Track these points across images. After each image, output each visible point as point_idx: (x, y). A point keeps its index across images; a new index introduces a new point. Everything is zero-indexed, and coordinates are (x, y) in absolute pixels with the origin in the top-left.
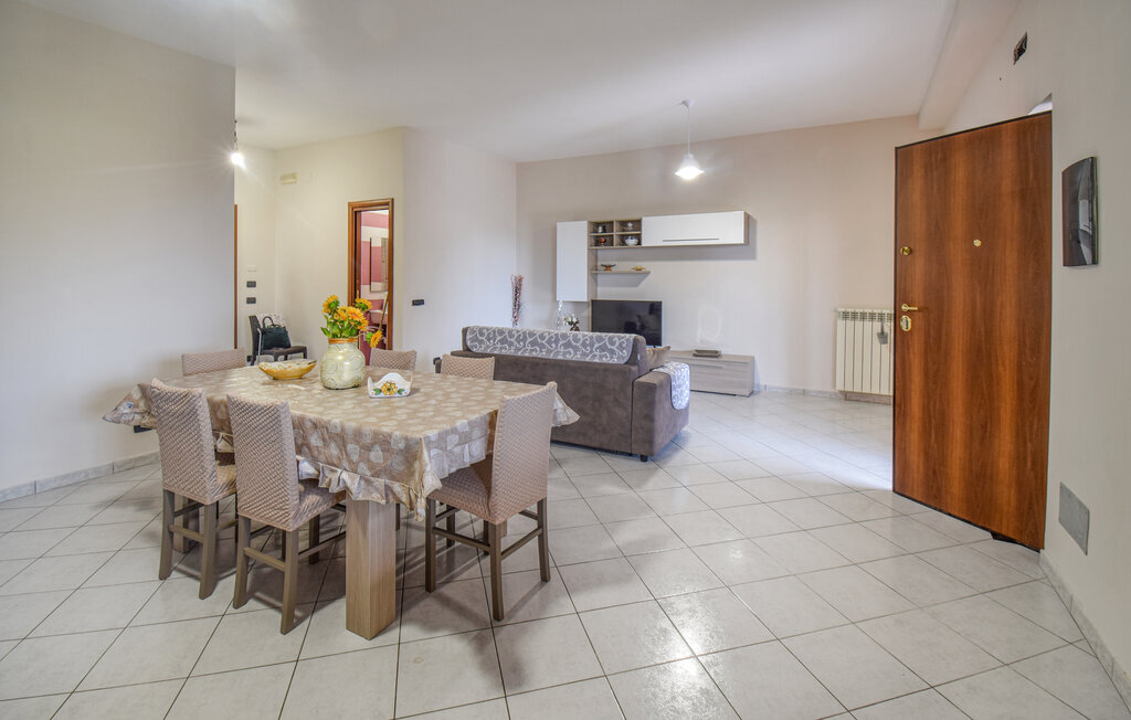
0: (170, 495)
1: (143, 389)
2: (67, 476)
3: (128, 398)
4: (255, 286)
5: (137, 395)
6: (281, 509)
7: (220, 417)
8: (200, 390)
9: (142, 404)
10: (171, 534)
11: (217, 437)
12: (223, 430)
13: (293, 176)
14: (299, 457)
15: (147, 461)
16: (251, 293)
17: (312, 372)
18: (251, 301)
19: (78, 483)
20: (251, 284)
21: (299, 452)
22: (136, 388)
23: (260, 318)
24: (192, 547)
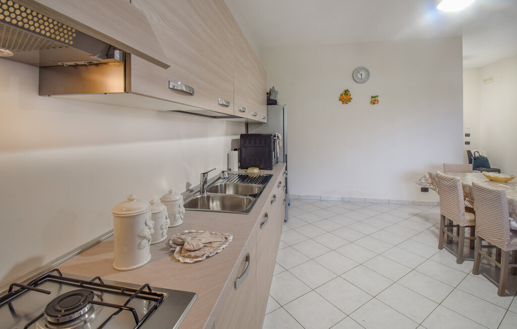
0: (443, 217)
1: (430, 175)
2: (398, 201)
3: (425, 177)
4: (469, 136)
5: (428, 176)
6: (500, 239)
7: (466, 191)
8: (459, 178)
9: (430, 180)
10: (444, 233)
11: (465, 200)
12: (467, 197)
13: (491, 79)
14: (510, 219)
15: (426, 204)
16: (467, 139)
17: (512, 181)
18: (468, 143)
19: (402, 204)
20: (468, 135)
21: (510, 216)
22: (427, 174)
23: (473, 152)
24: (450, 242)
